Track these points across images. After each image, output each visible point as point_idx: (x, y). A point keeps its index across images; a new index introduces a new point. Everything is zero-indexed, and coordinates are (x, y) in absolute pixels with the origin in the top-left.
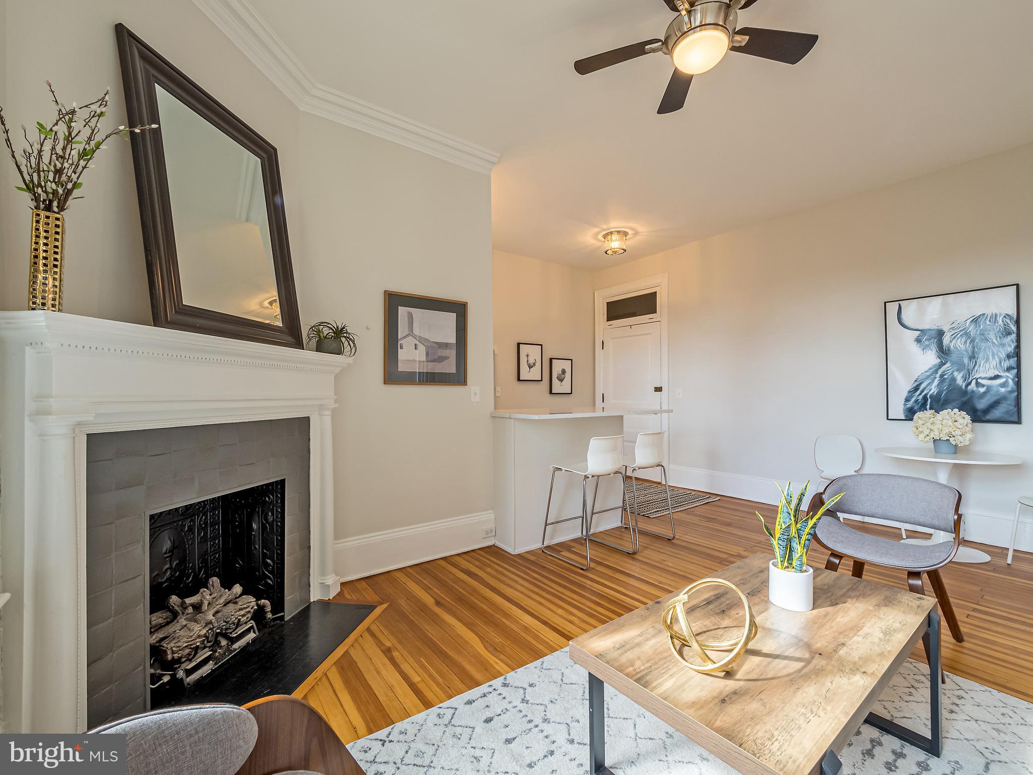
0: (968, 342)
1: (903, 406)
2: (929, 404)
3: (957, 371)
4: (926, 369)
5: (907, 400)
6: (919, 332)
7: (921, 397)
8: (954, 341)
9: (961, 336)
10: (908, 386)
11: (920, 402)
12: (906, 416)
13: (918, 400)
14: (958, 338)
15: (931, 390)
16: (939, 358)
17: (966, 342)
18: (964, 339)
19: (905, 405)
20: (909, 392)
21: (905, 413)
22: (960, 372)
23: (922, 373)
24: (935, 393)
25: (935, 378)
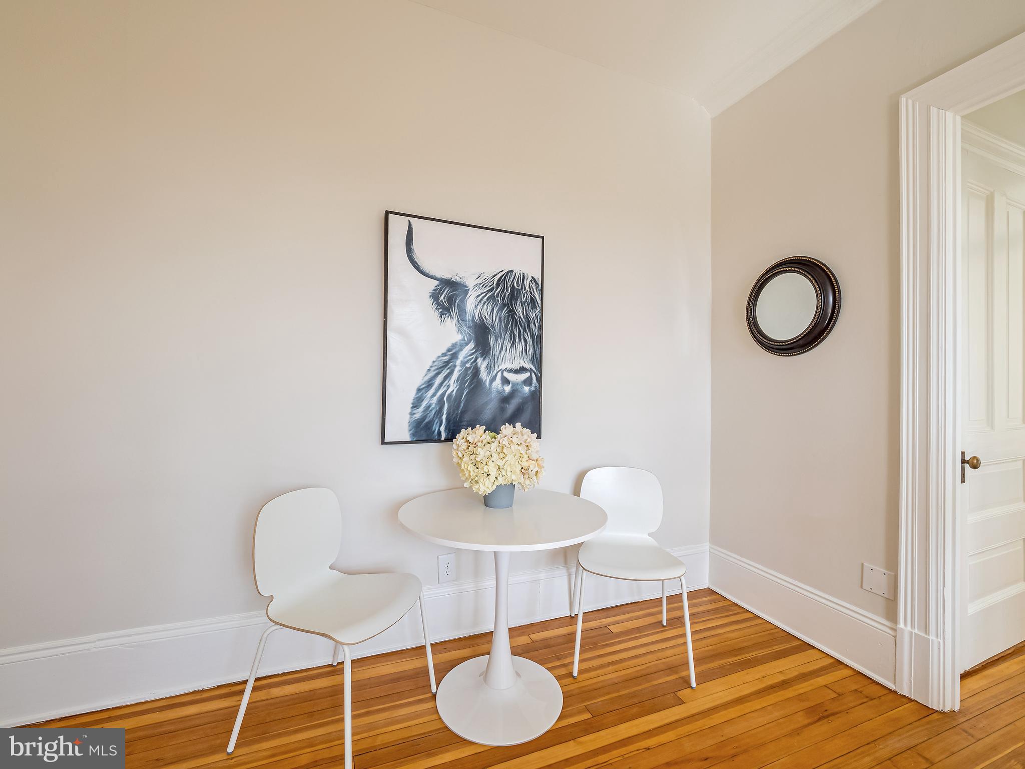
0: (495, 312)
1: (409, 416)
2: (445, 412)
3: (481, 357)
4: (444, 351)
5: (416, 405)
6: (436, 283)
7: (435, 399)
8: (479, 307)
9: (487, 299)
10: (419, 380)
11: (433, 408)
12: (413, 435)
13: (430, 406)
14: (484, 304)
15: (449, 386)
16: (461, 333)
17: (493, 310)
18: (490, 308)
19: (412, 414)
20: (419, 390)
21: (410, 430)
22: (484, 359)
23: (439, 357)
24: (455, 392)
25: (455, 366)
